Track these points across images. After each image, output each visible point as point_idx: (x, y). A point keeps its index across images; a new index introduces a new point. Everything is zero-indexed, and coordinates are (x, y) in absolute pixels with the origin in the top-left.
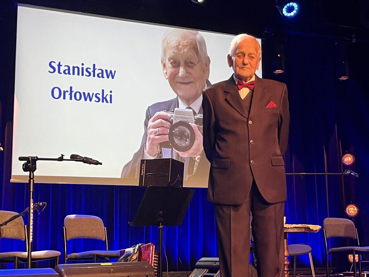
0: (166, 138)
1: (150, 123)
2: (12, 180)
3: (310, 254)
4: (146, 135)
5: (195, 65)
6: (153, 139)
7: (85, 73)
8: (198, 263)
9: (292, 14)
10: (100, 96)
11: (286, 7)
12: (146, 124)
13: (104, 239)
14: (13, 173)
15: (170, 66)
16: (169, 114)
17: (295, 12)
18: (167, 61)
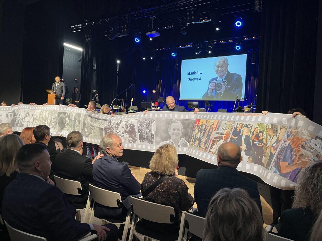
0: (214, 88)
1: (210, 84)
4: (209, 87)
5: (224, 66)
6: (211, 88)
7: (195, 74)
10: (198, 79)
12: (209, 85)
14: (180, 98)
15: (217, 68)
16: (215, 81)
18: (216, 67)
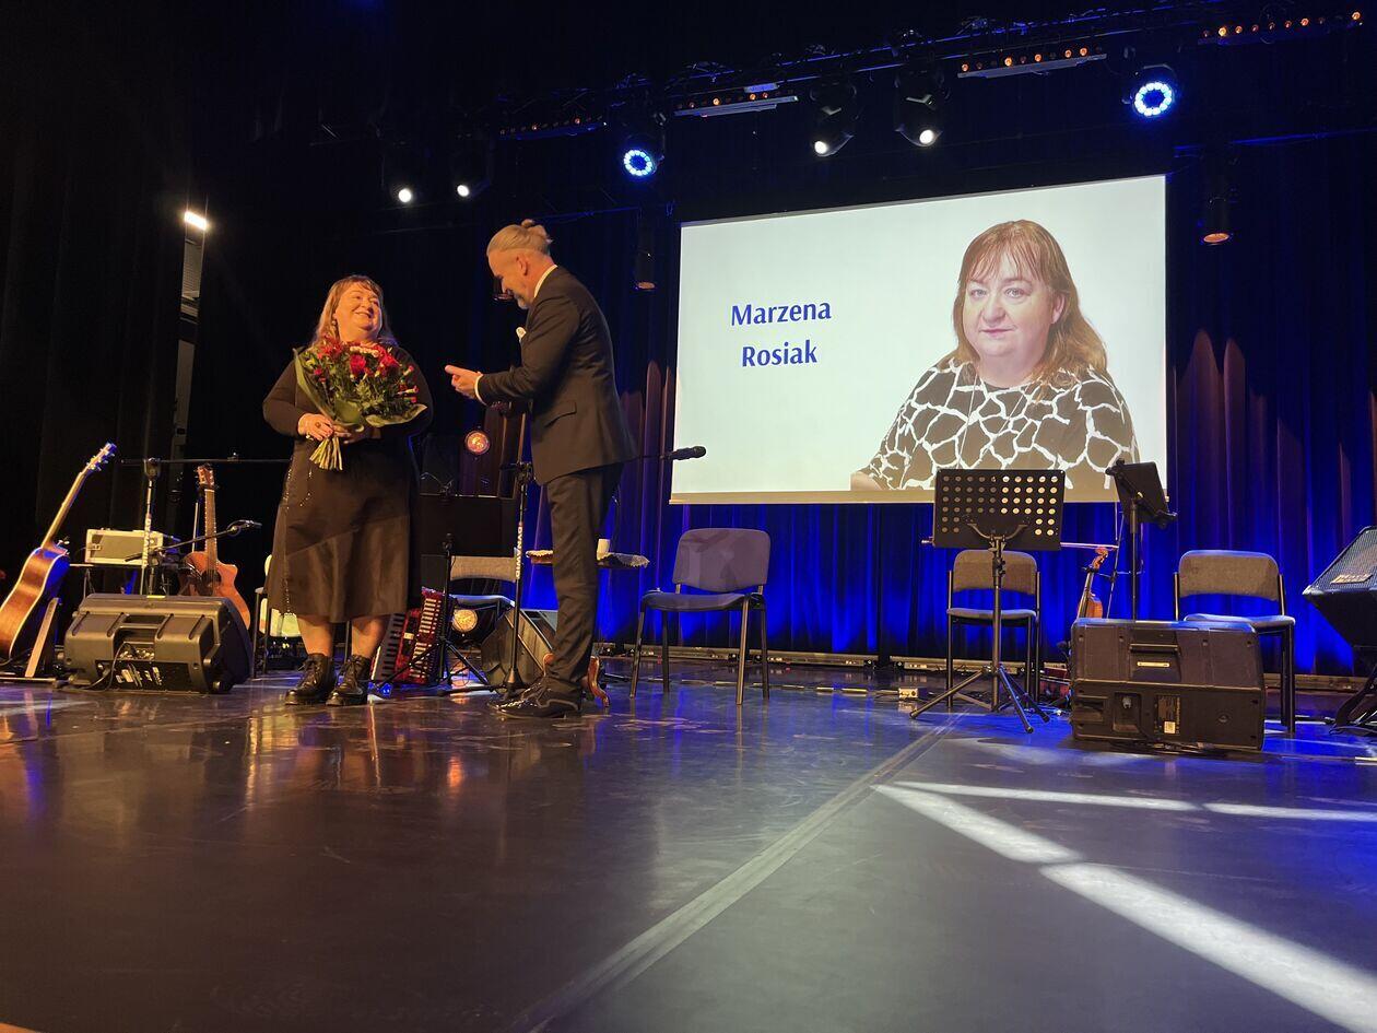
2: (671, 502)
9: (1164, 107)
11: (1139, 95)
14: (673, 492)
17: (1167, 101)
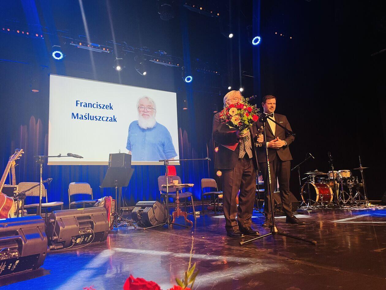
2: (48, 164)
3: (192, 197)
8: (137, 204)
9: (190, 81)
11: (186, 78)
13: (90, 194)
14: (49, 161)
17: (191, 80)
